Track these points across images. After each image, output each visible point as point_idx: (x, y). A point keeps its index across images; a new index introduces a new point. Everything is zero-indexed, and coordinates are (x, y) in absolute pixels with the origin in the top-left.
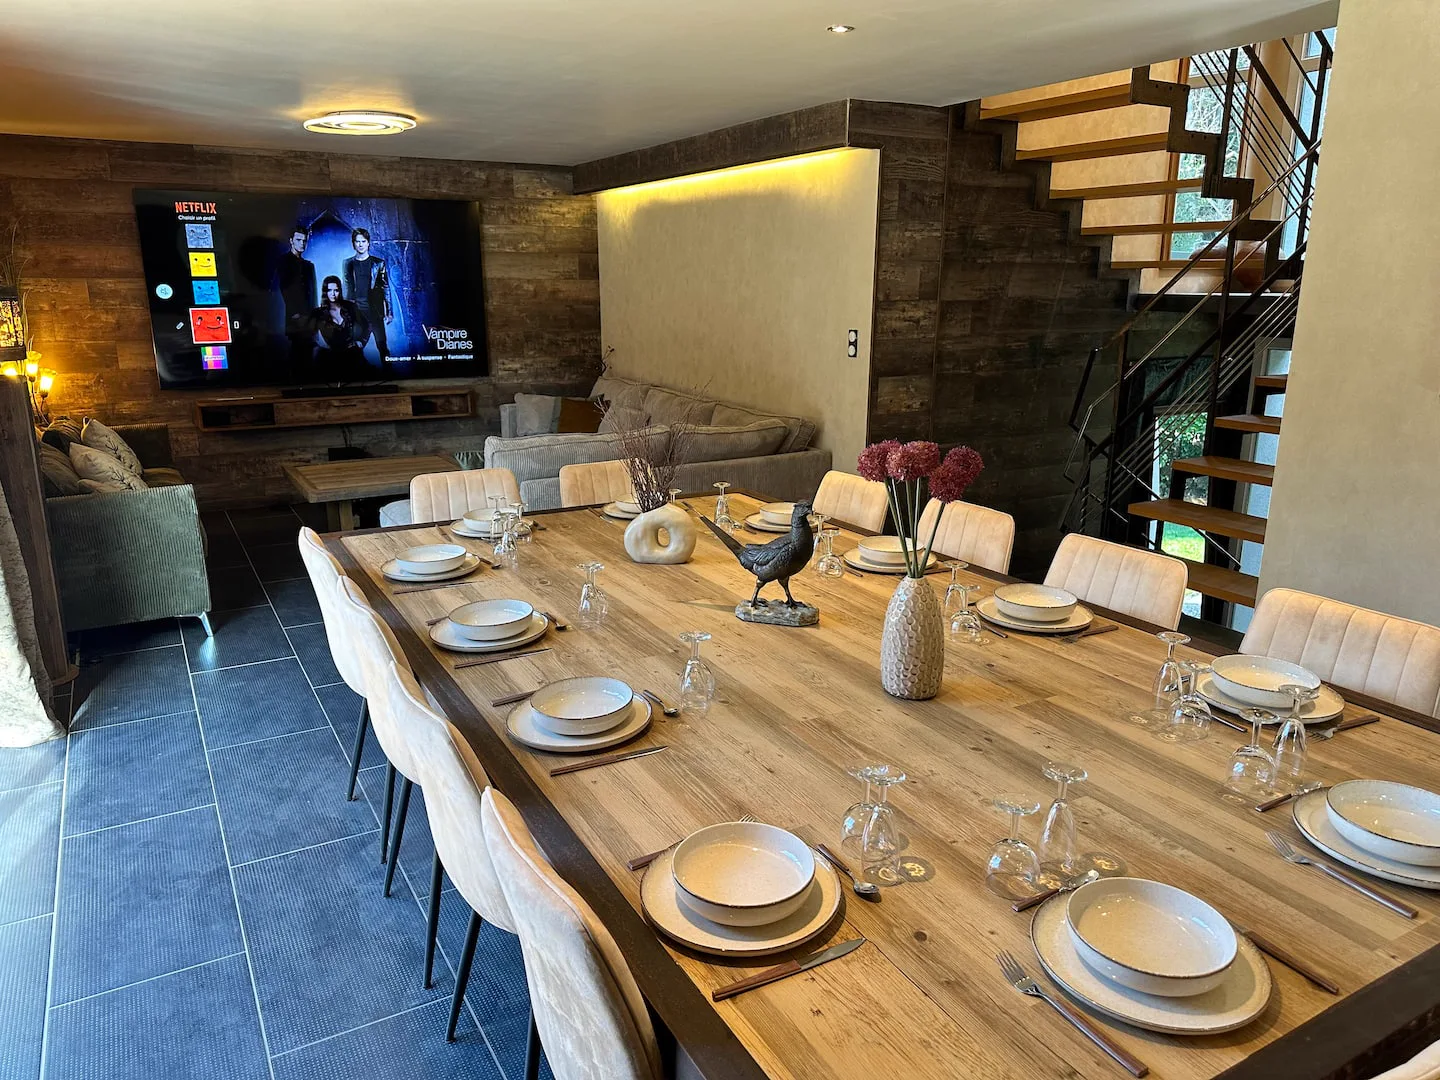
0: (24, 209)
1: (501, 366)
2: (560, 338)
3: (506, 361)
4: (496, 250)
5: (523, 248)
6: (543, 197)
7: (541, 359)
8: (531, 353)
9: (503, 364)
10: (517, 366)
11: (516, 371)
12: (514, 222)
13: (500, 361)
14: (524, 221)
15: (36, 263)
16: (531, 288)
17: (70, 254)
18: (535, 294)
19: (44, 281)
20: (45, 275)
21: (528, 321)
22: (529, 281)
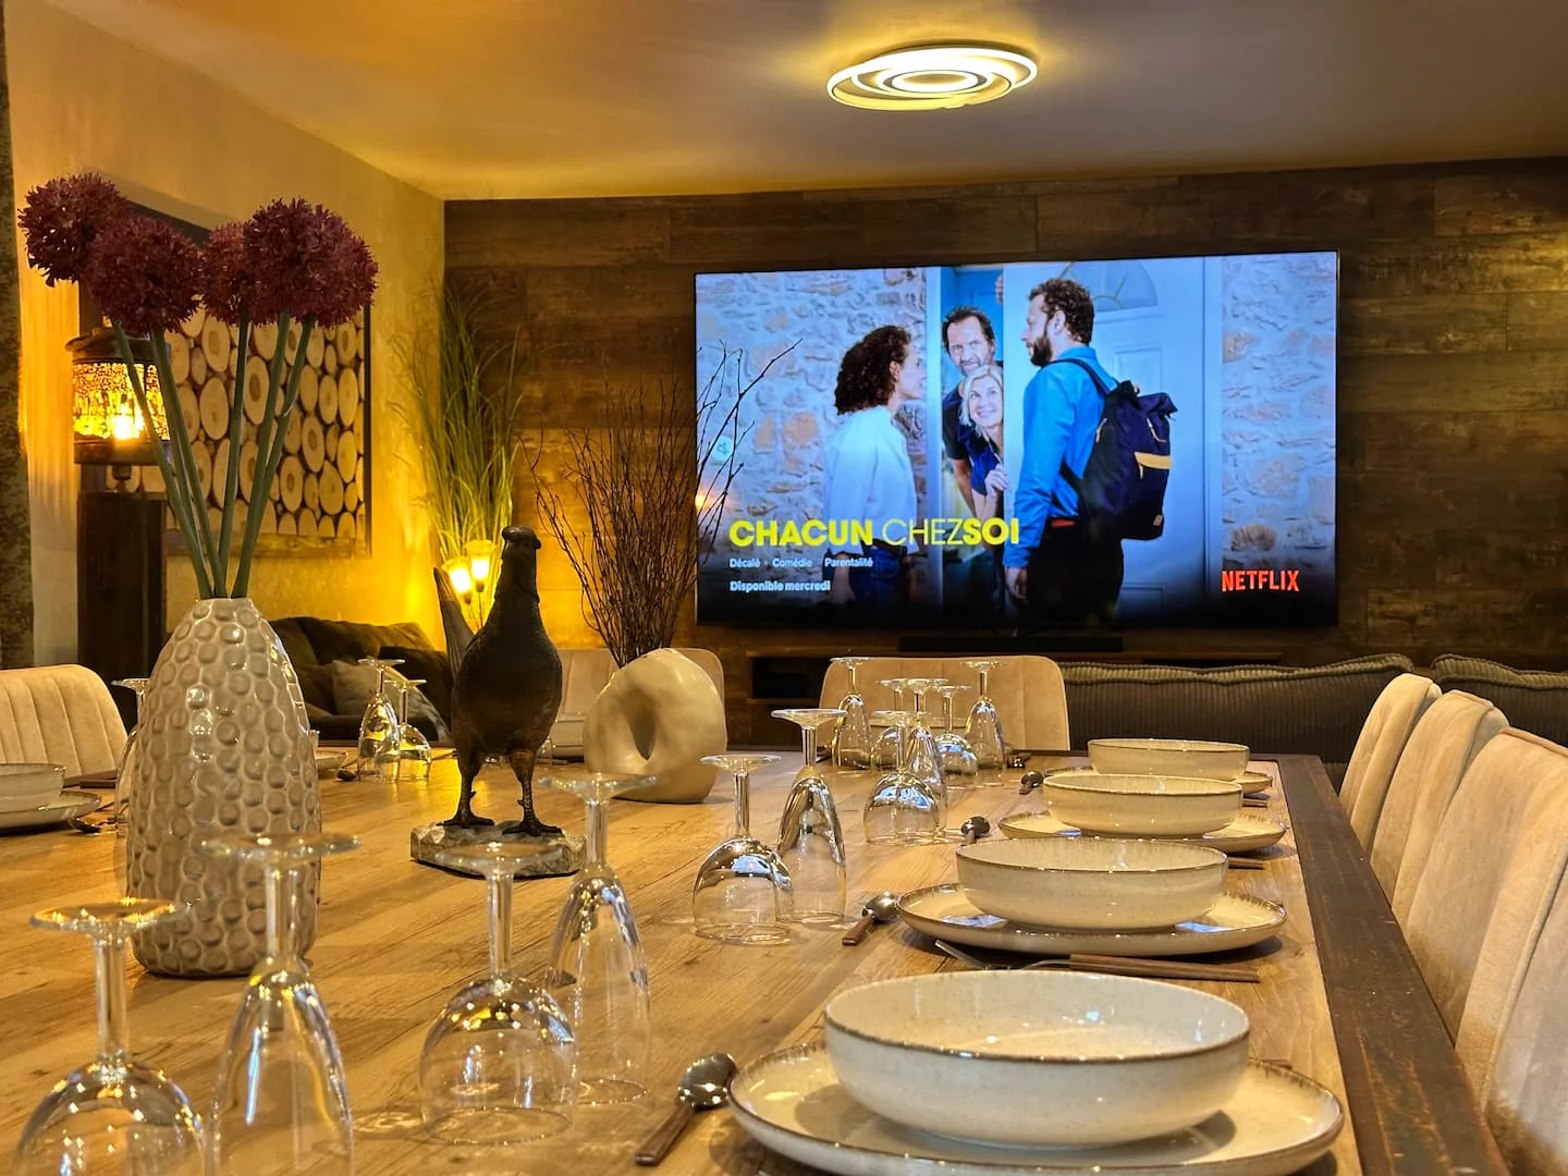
0: (541, 317)
1: (1377, 609)
2: (1533, 546)
3: (1387, 596)
4: (1383, 351)
5: (1448, 345)
6: (1507, 230)
7: (1480, 594)
8: (1455, 578)
9: (1381, 602)
10: (1413, 607)
11: (1412, 619)
12: (1429, 289)
13: (1373, 595)
14: (1456, 286)
15: (546, 405)
16: (1463, 431)
17: (593, 389)
18: (1473, 444)
19: (553, 434)
20: (556, 424)
21: (1451, 507)
22: (1456, 417)
